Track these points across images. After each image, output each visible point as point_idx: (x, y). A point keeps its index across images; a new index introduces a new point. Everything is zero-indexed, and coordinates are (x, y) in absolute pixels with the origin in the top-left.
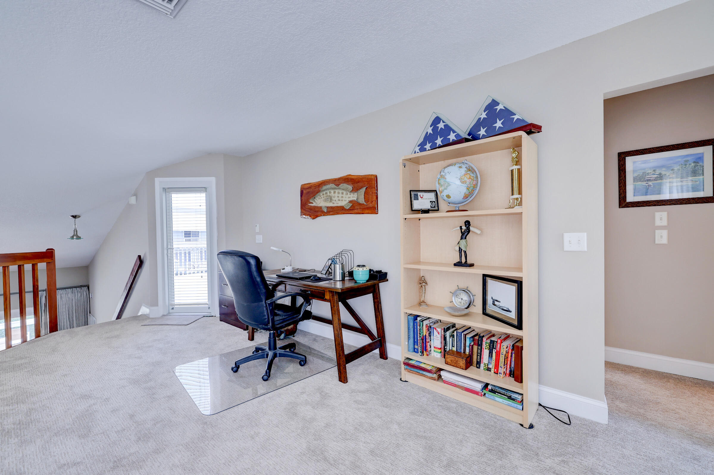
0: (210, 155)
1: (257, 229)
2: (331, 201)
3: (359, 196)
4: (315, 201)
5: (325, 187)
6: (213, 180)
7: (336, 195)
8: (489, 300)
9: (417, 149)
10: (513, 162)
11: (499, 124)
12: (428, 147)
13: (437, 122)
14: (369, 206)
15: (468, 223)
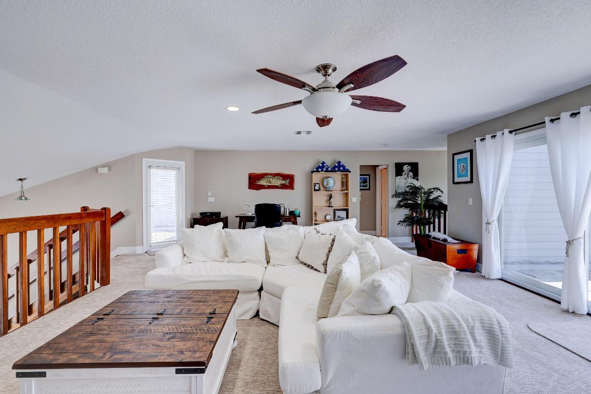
0: (181, 148)
1: (210, 194)
2: (270, 183)
3: (287, 182)
4: (259, 182)
5: (266, 177)
6: (183, 163)
7: (273, 180)
8: (337, 217)
9: (315, 170)
10: (342, 179)
11: (342, 168)
12: (320, 170)
13: (323, 163)
14: (291, 186)
15: (331, 194)
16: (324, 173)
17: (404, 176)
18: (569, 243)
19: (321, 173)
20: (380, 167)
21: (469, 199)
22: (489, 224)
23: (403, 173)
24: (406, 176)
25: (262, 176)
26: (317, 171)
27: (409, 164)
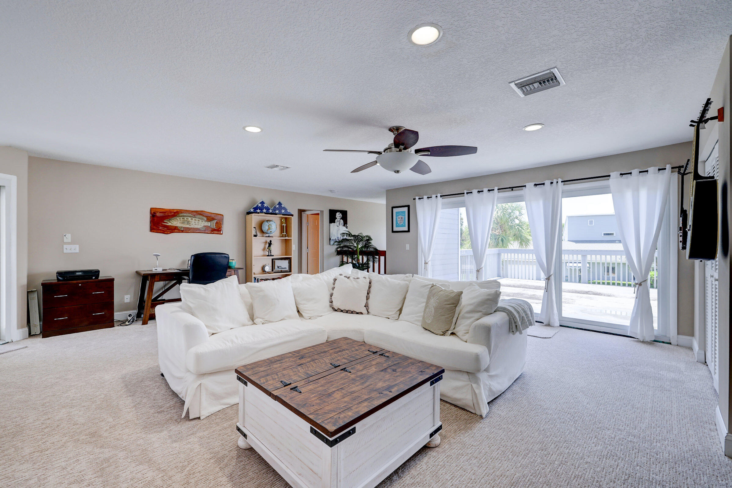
1: (68, 238)
2: (188, 224)
3: (212, 224)
4: (170, 222)
5: (181, 215)
6: (14, 179)
7: (193, 221)
8: (276, 267)
9: (252, 210)
10: (282, 223)
11: (283, 211)
12: (258, 211)
13: (262, 203)
14: (217, 230)
15: (271, 241)
16: (264, 214)
17: (337, 223)
18: (478, 271)
19: (260, 214)
20: (307, 213)
21: (407, 245)
22: (427, 263)
23: (336, 220)
24: (338, 223)
25: (175, 214)
26: (255, 212)
27: (341, 212)
